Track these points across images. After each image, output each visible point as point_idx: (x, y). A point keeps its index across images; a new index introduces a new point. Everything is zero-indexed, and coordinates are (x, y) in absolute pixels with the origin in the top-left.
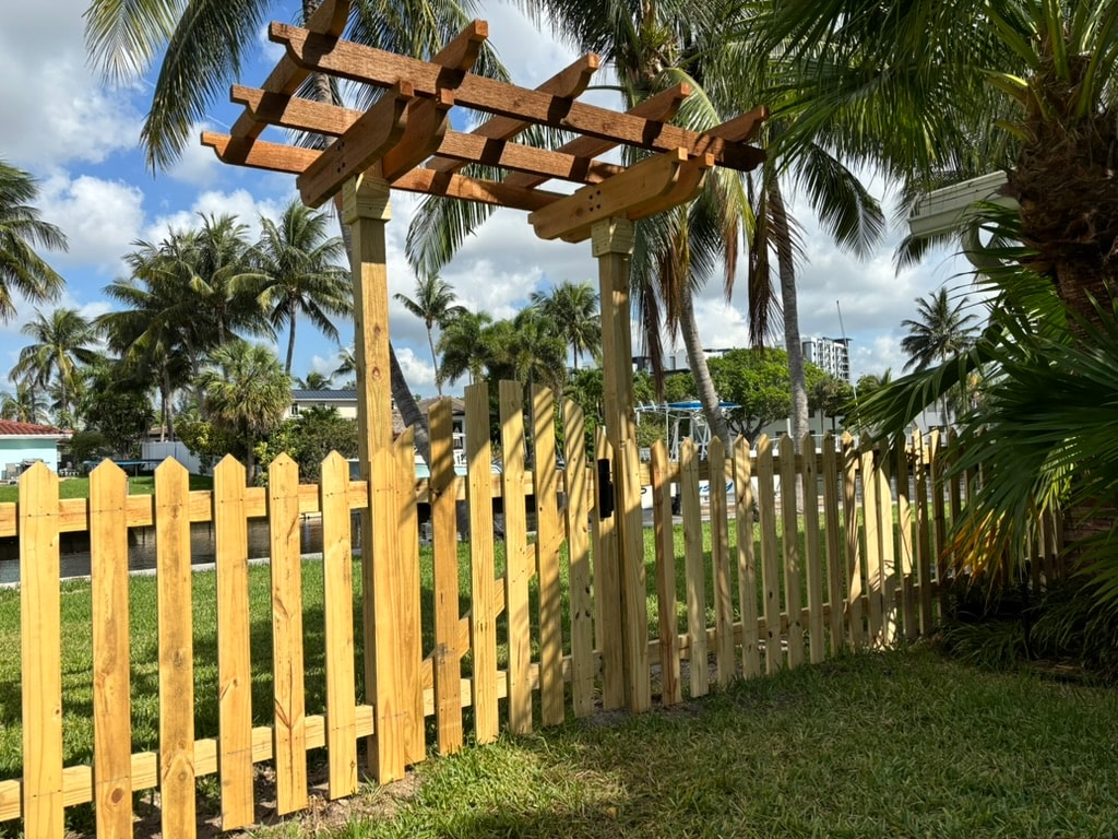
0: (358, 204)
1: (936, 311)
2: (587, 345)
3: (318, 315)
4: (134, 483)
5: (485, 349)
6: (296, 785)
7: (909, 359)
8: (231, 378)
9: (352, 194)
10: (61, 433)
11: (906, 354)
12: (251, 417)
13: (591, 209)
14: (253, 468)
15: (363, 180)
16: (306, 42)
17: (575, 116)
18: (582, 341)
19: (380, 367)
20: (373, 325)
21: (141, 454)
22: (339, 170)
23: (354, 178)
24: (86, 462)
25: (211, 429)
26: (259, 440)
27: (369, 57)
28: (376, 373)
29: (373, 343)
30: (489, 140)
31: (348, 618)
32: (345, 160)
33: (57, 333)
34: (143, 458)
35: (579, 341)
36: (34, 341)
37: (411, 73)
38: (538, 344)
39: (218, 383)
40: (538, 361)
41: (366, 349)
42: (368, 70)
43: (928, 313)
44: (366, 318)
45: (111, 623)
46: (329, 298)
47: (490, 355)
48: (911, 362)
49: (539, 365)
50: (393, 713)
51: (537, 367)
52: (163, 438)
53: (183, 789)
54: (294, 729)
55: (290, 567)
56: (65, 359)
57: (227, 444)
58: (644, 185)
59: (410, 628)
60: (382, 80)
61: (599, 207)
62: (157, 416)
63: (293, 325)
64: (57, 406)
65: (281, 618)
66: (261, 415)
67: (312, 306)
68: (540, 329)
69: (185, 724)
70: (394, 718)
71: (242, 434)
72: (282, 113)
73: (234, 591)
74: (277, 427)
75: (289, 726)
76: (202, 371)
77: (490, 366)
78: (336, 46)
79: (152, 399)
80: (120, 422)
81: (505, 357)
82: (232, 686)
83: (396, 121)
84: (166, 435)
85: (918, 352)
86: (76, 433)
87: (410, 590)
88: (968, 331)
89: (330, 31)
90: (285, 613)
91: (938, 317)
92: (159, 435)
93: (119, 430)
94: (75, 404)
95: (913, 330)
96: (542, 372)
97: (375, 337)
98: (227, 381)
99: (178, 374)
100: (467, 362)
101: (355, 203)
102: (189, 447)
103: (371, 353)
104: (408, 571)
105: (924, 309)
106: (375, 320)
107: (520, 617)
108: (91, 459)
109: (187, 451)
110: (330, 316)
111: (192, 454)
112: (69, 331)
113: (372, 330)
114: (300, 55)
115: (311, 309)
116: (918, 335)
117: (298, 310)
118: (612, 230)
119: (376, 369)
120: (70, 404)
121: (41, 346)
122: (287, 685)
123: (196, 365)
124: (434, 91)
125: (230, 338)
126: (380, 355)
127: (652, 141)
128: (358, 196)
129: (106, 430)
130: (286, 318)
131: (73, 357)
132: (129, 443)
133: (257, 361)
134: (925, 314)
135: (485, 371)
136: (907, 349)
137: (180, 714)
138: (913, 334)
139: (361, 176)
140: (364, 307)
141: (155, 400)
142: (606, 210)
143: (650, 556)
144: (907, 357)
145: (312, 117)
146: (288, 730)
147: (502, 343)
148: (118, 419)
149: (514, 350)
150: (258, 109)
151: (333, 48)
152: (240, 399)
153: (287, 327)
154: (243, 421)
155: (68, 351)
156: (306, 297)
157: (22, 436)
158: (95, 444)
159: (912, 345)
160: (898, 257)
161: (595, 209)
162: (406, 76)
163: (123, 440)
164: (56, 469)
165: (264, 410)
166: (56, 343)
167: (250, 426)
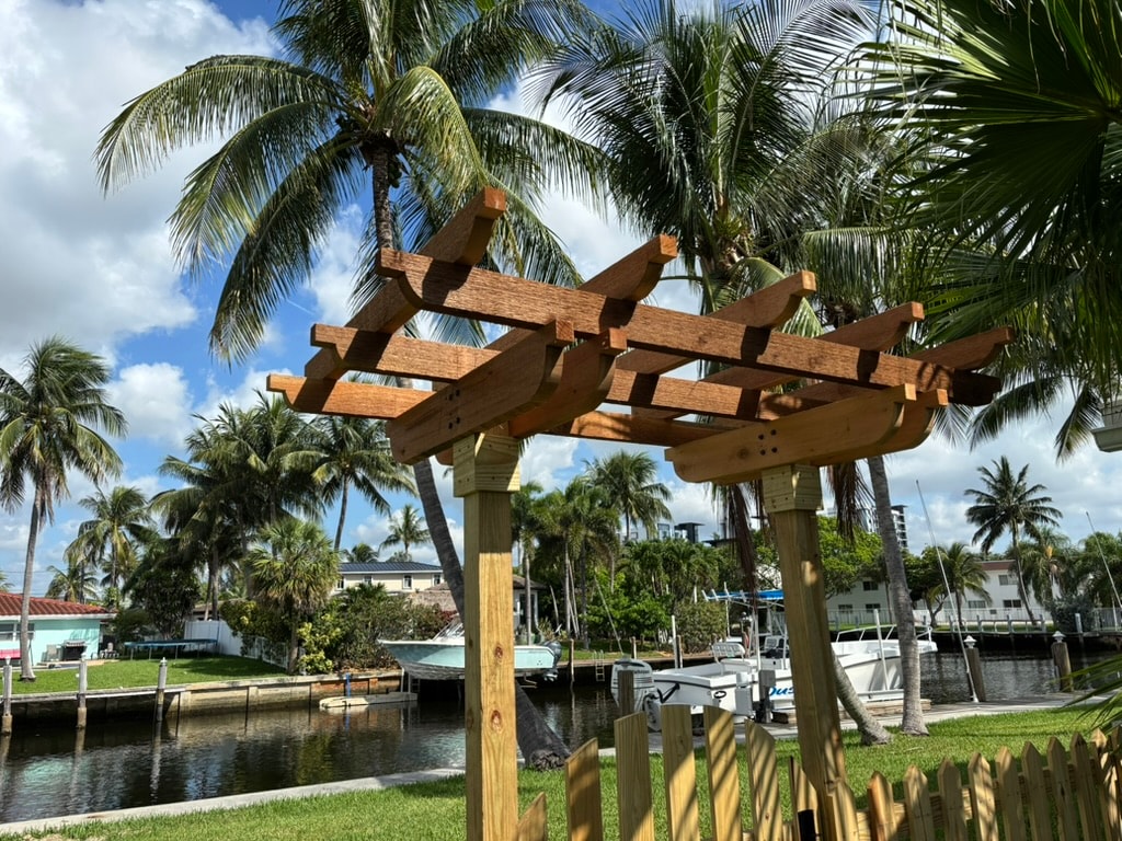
0: (476, 473)
1: (1000, 481)
2: (640, 516)
3: (371, 490)
4: (173, 666)
5: (537, 522)
7: (977, 529)
8: (279, 556)
9: (469, 459)
10: (106, 612)
11: (974, 525)
12: (296, 597)
13: (763, 453)
14: (296, 650)
15: (484, 440)
16: (428, 274)
17: (774, 351)
18: (634, 512)
19: (501, 711)
20: (493, 647)
21: (183, 633)
22: (451, 426)
23: (473, 437)
24: (127, 643)
25: (255, 609)
26: (303, 620)
27: (512, 290)
28: (496, 720)
29: (493, 673)
30: (638, 375)
32: (460, 413)
33: (113, 509)
34: (185, 638)
35: (631, 511)
36: (91, 516)
37: (568, 308)
38: (591, 516)
39: (266, 561)
40: (591, 533)
41: (483, 683)
42: (512, 307)
43: (993, 482)
44: (484, 636)
46: (382, 474)
47: (541, 527)
48: (980, 533)
49: (592, 538)
51: (589, 540)
52: (206, 616)
56: (119, 535)
57: (272, 625)
58: (848, 429)
60: (528, 320)
61: (775, 450)
62: (202, 592)
63: (344, 501)
64: (106, 580)
66: (307, 594)
67: (365, 481)
68: (593, 498)
71: (287, 615)
72: (379, 357)
74: (323, 605)
76: (252, 547)
77: (542, 539)
78: (469, 279)
79: (200, 574)
80: (166, 600)
81: (557, 530)
83: (547, 373)
84: (210, 612)
85: (987, 522)
86: (121, 612)
88: (1037, 501)
89: (462, 258)
91: (1003, 487)
92: (203, 613)
93: (163, 609)
94: (124, 577)
95: (979, 501)
96: (595, 545)
97: (496, 664)
98: (276, 559)
99: (226, 550)
100: (518, 534)
101: (473, 472)
102: (232, 627)
103: (490, 688)
105: (987, 478)
106: (495, 639)
108: (134, 640)
109: (230, 631)
110: (383, 492)
111: (234, 634)
112: (127, 507)
113: (491, 653)
114: (419, 292)
115: (363, 484)
116: (985, 504)
117: (351, 485)
118: (794, 482)
119: (496, 714)
120: (120, 577)
121: (97, 522)
123: (246, 540)
124: (597, 331)
125: (282, 515)
126: (502, 691)
127: (869, 376)
128: (477, 463)
129: (151, 608)
130: (339, 495)
131: (127, 533)
132: (171, 623)
133: (306, 539)
134: (989, 483)
135: (536, 543)
136: (973, 520)
138: (980, 504)
139: (482, 436)
140: (481, 620)
141: (202, 575)
142: (786, 455)
144: (975, 528)
145: (418, 361)
147: (553, 514)
148: (163, 597)
149: (566, 522)
150: (348, 353)
151: (465, 281)
152: (287, 577)
153: (338, 503)
154: (289, 600)
155: (123, 527)
156: (360, 473)
157: (66, 616)
158: (140, 623)
159: (978, 515)
160: (972, 431)
161: (769, 452)
162: (559, 312)
163: (166, 620)
164: (96, 651)
165: (311, 589)
166: (112, 519)
167: (295, 606)
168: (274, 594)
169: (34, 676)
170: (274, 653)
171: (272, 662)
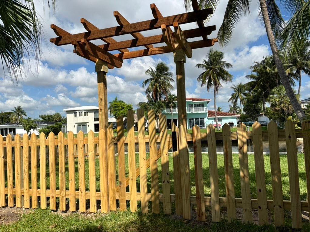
6: (83, 206)
10: (237, 115)
12: (285, 109)
20: (100, 98)
21: (258, 120)
25: (274, 113)
26: (288, 115)
29: (100, 103)
31: (94, 170)
33: (238, 90)
36: (234, 92)
39: (274, 99)
45: (52, 163)
50: (104, 196)
52: (264, 115)
53: (63, 200)
54: (83, 193)
55: (82, 156)
56: (241, 96)
57: (279, 117)
59: (111, 175)
62: (262, 109)
65: (80, 168)
69: (63, 186)
70: (104, 197)
71: (282, 114)
73: (71, 160)
75: (82, 192)
80: (252, 112)
82: (71, 181)
86: (243, 115)
87: (111, 166)
90: (81, 167)
92: (263, 115)
93: (252, 114)
97: (101, 101)
102: (269, 118)
103: (100, 105)
104: (111, 160)
107: (143, 178)
119: (101, 109)
122: (81, 183)
126: (102, 106)
131: (243, 95)
137: (63, 184)
143: (192, 166)
146: (81, 193)
152: (281, 103)
154: (283, 111)
158: (247, 118)
163: (253, 117)
164: (236, 124)
165: (289, 106)
166: (238, 92)
167: (285, 111)
168: (277, 108)
169: (220, 129)
170: (282, 125)
171: (281, 127)
